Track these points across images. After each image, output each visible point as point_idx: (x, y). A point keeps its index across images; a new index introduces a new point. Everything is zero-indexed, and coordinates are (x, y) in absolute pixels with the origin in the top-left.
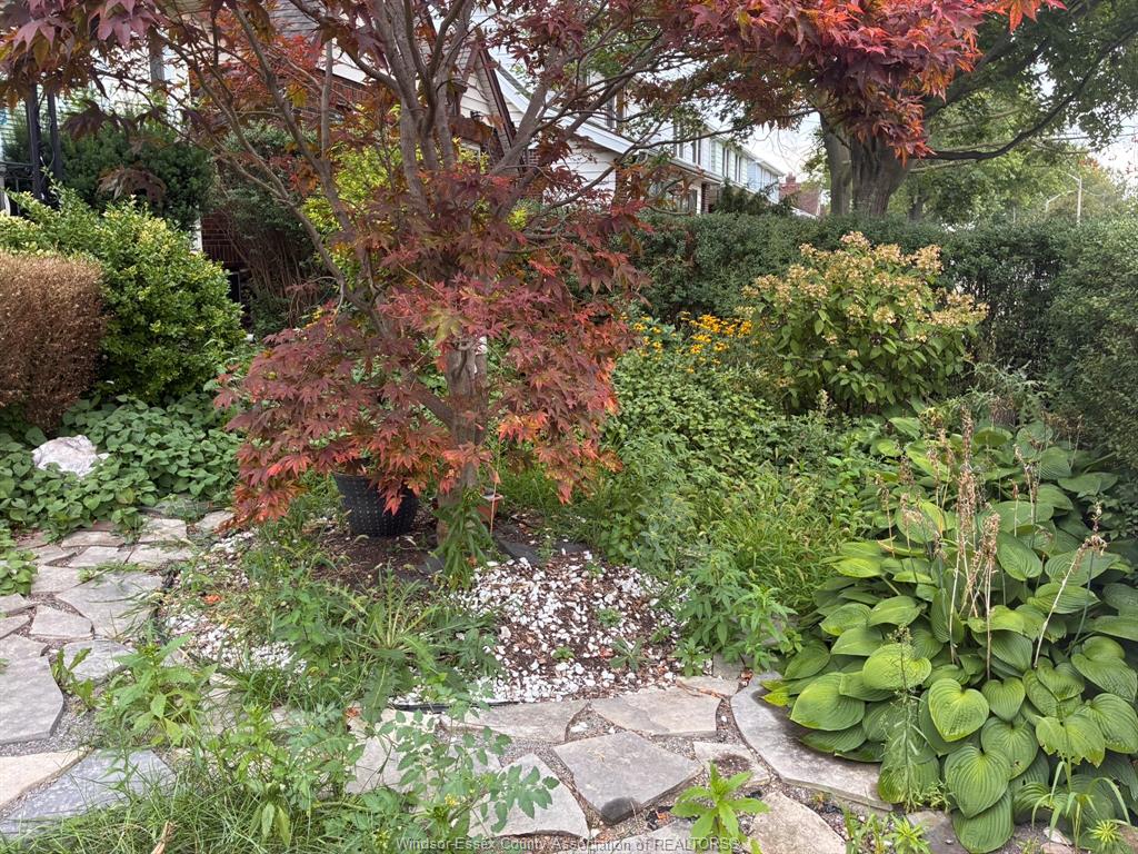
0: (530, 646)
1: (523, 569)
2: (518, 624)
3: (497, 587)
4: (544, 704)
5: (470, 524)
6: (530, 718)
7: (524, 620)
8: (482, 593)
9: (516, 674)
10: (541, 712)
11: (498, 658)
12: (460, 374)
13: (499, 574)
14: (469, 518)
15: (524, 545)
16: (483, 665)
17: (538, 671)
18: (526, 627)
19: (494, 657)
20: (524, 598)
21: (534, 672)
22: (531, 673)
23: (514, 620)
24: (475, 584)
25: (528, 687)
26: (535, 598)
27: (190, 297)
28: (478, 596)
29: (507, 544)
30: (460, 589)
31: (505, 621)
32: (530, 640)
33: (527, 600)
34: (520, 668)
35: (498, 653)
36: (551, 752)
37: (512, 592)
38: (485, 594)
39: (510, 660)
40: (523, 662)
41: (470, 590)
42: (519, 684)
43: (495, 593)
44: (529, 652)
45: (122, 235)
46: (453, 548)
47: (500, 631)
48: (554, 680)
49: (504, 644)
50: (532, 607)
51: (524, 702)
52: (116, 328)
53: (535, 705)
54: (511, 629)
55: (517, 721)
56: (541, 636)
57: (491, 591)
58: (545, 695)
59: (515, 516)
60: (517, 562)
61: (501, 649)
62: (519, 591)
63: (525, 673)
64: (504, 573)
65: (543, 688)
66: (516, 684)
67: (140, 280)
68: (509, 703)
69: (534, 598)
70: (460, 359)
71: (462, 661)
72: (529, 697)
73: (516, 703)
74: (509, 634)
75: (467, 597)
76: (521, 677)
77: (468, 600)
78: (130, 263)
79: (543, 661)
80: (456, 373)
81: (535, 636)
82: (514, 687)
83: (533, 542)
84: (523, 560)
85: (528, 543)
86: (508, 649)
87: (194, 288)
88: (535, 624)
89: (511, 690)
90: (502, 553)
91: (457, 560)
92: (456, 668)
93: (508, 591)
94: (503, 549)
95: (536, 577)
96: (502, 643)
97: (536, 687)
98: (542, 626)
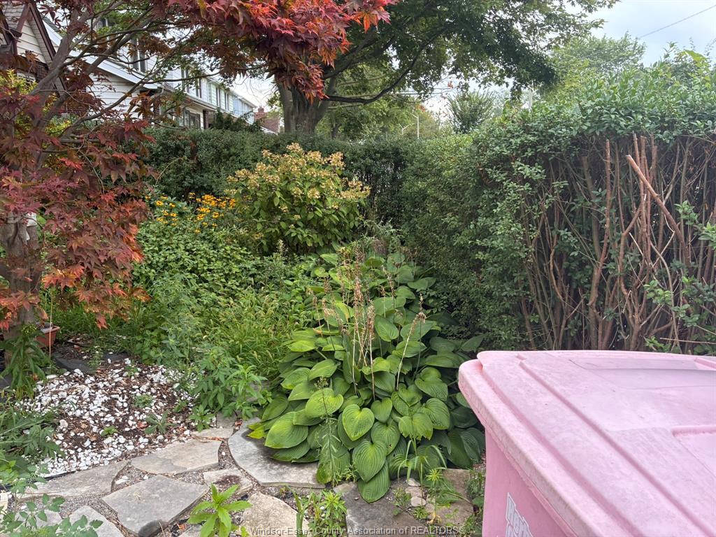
0: (84, 430)
1: (77, 377)
2: (74, 416)
3: (56, 393)
4: (95, 469)
5: (30, 350)
6: (84, 481)
7: (78, 413)
8: (44, 399)
9: (72, 452)
10: (92, 475)
11: (58, 443)
12: (14, 240)
13: (57, 383)
14: (28, 347)
15: (78, 360)
16: (44, 450)
17: (90, 447)
18: (80, 418)
19: (54, 443)
20: (78, 397)
21: (88, 448)
22: (84, 449)
23: (70, 414)
24: (38, 393)
25: (82, 460)
26: (87, 396)
28: (40, 401)
29: (63, 361)
30: (25, 398)
31: (63, 416)
32: (83, 426)
33: (80, 399)
34: (76, 447)
35: (58, 439)
36: (101, 502)
37: (68, 395)
38: (46, 399)
39: (68, 443)
40: (78, 442)
41: (34, 398)
42: (75, 458)
43: (54, 397)
44: (83, 434)
46: (16, 369)
47: (59, 424)
48: (102, 451)
49: (62, 433)
50: (84, 403)
51: (79, 470)
53: (87, 472)
54: (68, 421)
55: (74, 485)
56: (92, 422)
57: (51, 396)
58: (96, 462)
59: (71, 341)
60: (72, 373)
61: (60, 436)
62: (74, 393)
63: (80, 450)
64: (62, 382)
65: (94, 458)
66: (72, 459)
68: (68, 473)
69: (85, 396)
70: (13, 230)
71: (27, 450)
72: (83, 466)
73: (73, 472)
74: (66, 424)
75: (32, 403)
76: (77, 453)
77: (32, 405)
79: (94, 439)
80: (11, 240)
81: (87, 423)
82: (71, 461)
83: (85, 357)
84: (77, 371)
85: (81, 359)
86: (66, 435)
88: (87, 414)
89: (69, 464)
90: (59, 368)
91: (20, 377)
92: (23, 456)
93: (65, 394)
94: (61, 366)
95: (87, 381)
96: (61, 432)
97: (88, 458)
98: (93, 415)
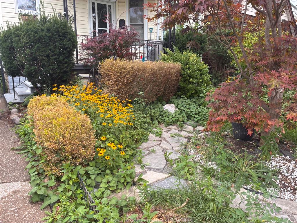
0: (288, 183)
1: (287, 159)
2: (285, 175)
3: (279, 163)
4: (291, 201)
5: (272, 142)
6: (286, 204)
7: (287, 175)
8: (273, 163)
9: (282, 190)
10: (290, 204)
11: (277, 183)
12: (274, 98)
13: (279, 159)
15: (288, 152)
16: (272, 184)
17: (290, 191)
18: (287, 177)
20: (287, 168)
22: (287, 191)
23: (283, 173)
24: (271, 160)
25: (286, 194)
26: (291, 169)
27: (199, 73)
29: (282, 151)
30: (266, 160)
31: (281, 174)
32: (288, 181)
33: (288, 169)
34: (284, 188)
36: (293, 217)
39: (281, 185)
41: (269, 161)
42: (283, 193)
45: (186, 58)
46: (265, 148)
47: (278, 176)
48: (295, 195)
49: (279, 180)
50: (290, 171)
51: (284, 199)
52: (182, 80)
53: (288, 201)
54: (282, 176)
55: (281, 203)
56: (292, 181)
57: (276, 163)
58: (292, 199)
59: (285, 143)
60: (286, 157)
62: (286, 165)
64: (281, 159)
65: (291, 196)
67: (189, 69)
68: (279, 198)
70: (275, 94)
71: (266, 182)
72: (286, 197)
73: (282, 198)
75: (268, 163)
76: (284, 191)
78: (187, 64)
79: (292, 188)
81: (290, 180)
83: (291, 152)
84: (288, 156)
86: (281, 182)
87: (200, 71)
88: (290, 176)
89: (281, 194)
90: (281, 153)
91: (266, 152)
92: (263, 183)
93: (282, 165)
95: (292, 162)
97: (289, 196)
98: (293, 178)
